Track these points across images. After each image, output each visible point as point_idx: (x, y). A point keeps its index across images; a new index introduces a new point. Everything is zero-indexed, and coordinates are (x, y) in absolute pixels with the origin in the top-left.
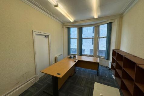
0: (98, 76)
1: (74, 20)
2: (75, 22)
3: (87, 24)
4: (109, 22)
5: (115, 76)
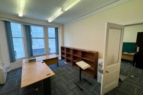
0: (58, 67)
1: (23, 16)
2: (24, 17)
3: (38, 24)
4: (56, 27)
5: (66, 62)
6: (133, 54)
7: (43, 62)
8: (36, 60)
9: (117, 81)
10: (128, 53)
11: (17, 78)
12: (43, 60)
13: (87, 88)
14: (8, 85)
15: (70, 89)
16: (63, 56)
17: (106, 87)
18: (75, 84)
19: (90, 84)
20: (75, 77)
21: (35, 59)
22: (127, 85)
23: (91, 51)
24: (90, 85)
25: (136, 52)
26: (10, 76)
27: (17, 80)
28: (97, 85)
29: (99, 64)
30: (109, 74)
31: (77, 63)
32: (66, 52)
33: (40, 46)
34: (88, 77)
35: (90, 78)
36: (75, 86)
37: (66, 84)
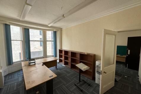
6: (125, 56)
7: (43, 65)
8: (36, 62)
9: (113, 81)
10: (121, 55)
11: (16, 81)
12: (43, 63)
13: (87, 89)
14: (6, 89)
15: (70, 91)
16: (61, 58)
17: (104, 87)
18: (75, 86)
19: (89, 85)
20: (75, 79)
21: (34, 61)
22: (121, 85)
23: (89, 54)
24: (89, 87)
25: (128, 54)
26: (8, 80)
27: (16, 83)
28: (95, 85)
29: (97, 66)
30: (106, 74)
31: (77, 65)
32: (65, 55)
33: (36, 49)
34: (86, 78)
35: (89, 79)
36: (75, 87)
37: (66, 85)
